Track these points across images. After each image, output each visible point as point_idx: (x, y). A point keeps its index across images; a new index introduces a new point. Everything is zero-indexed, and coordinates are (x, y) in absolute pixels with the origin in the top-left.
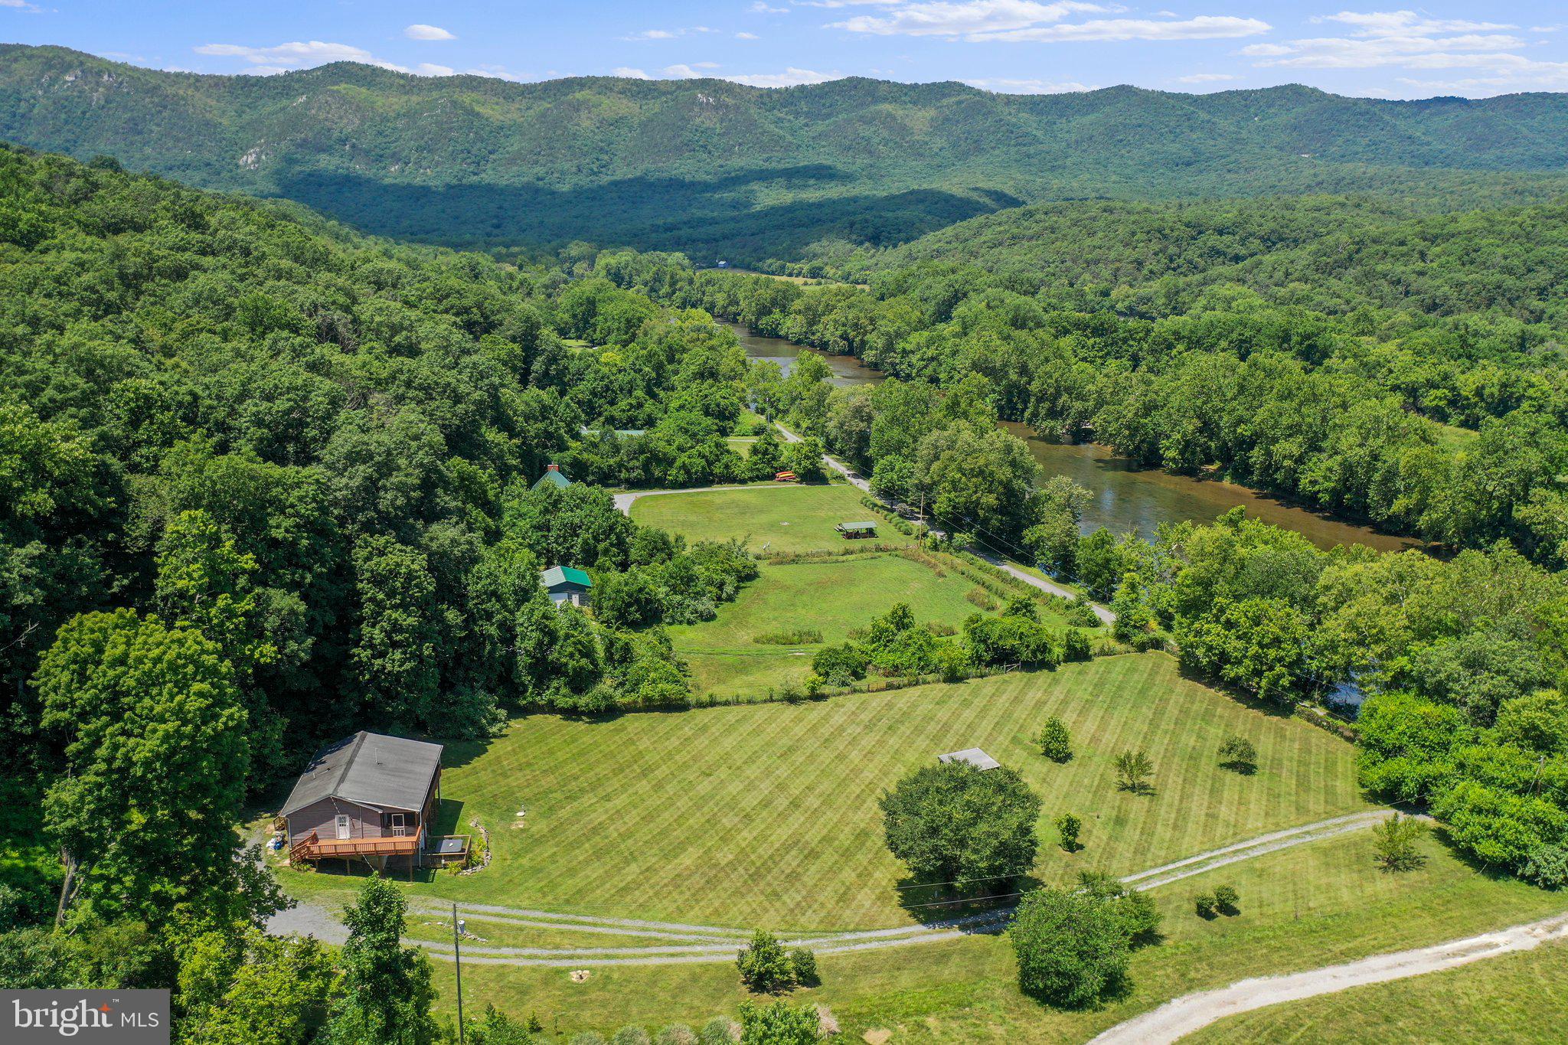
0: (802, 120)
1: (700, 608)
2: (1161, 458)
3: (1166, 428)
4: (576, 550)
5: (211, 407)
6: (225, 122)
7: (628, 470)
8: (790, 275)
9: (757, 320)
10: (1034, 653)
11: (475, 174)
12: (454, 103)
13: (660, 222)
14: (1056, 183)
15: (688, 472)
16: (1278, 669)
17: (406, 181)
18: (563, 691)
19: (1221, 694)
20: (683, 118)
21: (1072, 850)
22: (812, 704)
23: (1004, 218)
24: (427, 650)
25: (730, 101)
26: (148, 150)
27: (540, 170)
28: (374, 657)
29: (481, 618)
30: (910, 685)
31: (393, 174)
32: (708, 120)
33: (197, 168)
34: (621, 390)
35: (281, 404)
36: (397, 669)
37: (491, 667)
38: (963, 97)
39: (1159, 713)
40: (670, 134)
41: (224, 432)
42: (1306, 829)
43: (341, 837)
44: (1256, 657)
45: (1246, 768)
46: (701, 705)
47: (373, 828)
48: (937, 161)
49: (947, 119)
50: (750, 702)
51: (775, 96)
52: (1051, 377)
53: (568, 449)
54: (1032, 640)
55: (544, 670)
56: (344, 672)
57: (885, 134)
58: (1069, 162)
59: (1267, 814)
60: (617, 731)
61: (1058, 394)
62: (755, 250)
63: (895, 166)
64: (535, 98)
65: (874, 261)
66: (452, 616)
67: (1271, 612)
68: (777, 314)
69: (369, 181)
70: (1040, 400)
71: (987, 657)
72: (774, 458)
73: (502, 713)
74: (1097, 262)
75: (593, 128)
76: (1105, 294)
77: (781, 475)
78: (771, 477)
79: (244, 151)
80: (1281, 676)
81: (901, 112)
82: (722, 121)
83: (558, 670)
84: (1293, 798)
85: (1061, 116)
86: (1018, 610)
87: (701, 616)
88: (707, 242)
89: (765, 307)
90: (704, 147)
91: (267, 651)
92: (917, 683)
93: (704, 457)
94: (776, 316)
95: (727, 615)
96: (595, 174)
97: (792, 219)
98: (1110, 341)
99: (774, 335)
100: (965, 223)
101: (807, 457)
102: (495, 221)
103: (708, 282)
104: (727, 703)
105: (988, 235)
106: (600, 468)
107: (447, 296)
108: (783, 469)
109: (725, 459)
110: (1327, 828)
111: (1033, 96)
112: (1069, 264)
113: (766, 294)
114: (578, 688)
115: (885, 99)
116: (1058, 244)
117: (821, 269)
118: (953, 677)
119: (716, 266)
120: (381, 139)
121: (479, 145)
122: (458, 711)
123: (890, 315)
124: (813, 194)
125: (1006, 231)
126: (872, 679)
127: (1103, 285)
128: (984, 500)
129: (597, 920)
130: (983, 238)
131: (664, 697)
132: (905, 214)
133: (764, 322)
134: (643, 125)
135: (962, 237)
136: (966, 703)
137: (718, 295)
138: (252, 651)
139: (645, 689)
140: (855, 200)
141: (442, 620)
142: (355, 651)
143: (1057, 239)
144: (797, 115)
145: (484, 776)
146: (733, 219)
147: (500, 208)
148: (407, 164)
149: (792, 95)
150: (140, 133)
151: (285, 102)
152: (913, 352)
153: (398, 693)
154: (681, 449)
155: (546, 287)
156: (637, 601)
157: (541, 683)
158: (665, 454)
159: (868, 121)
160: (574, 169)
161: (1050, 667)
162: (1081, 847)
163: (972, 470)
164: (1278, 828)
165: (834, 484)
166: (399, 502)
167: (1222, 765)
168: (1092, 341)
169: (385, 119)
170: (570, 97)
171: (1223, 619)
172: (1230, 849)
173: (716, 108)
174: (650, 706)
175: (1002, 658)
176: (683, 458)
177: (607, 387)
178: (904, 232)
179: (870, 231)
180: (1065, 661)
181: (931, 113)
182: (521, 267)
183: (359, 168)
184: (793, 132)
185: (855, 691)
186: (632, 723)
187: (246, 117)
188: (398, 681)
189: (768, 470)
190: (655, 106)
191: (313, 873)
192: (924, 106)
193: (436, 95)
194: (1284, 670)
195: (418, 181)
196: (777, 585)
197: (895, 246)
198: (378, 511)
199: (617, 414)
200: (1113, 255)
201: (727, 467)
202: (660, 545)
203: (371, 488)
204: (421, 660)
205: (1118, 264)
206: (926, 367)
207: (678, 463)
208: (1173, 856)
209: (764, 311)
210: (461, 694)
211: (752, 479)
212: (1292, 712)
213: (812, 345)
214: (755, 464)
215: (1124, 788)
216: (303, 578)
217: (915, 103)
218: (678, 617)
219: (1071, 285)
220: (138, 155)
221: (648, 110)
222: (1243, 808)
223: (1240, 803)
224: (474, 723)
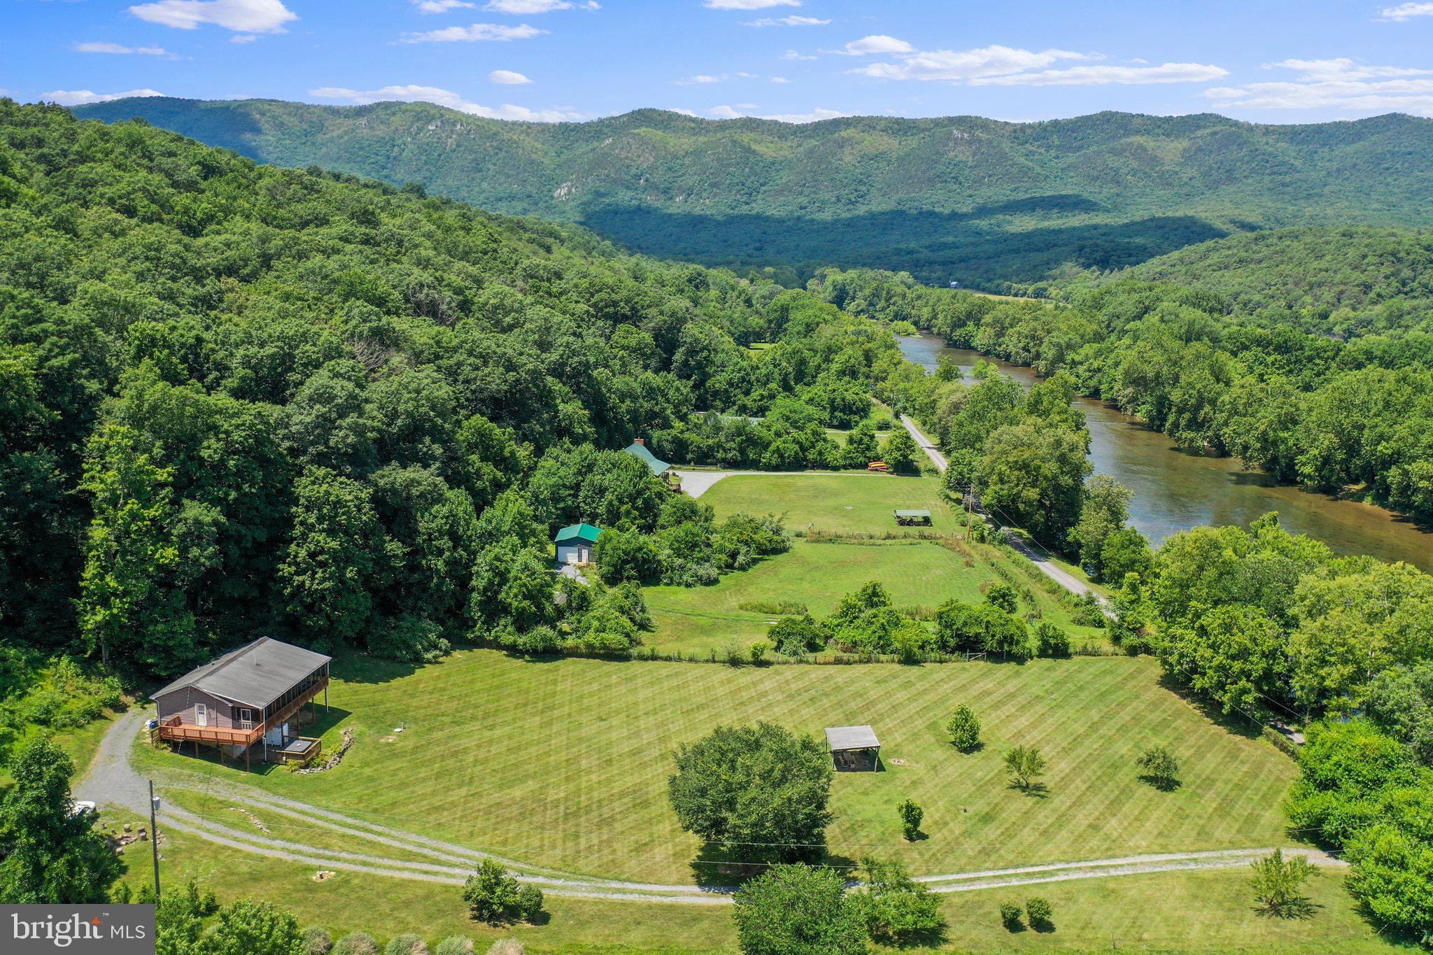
0: (1053, 153)
1: (701, 572)
2: (1296, 473)
3: (1304, 444)
4: (602, 510)
5: (213, 350)
6: (546, 161)
7: (725, 450)
8: (1016, 295)
9: (952, 332)
10: (1001, 643)
11: (747, 203)
12: (734, 142)
13: (903, 246)
14: (1309, 211)
15: (781, 456)
16: (1243, 683)
17: (688, 210)
18: (510, 629)
19: (1191, 707)
20: (938, 153)
21: (911, 839)
22: (753, 668)
23: (1234, 243)
24: (350, 573)
25: (983, 136)
26: (485, 185)
27: (803, 200)
28: (297, 573)
29: (432, 553)
30: (861, 662)
31: (678, 206)
32: (962, 154)
33: (520, 200)
34: (758, 381)
35: (269, 350)
36: (315, 586)
37: (441, 599)
38: (1218, 128)
39: (1107, 717)
40: (924, 167)
41: (219, 371)
42: (1195, 856)
43: (199, 723)
44: (1221, 668)
45: (1166, 784)
46: (642, 658)
47: (226, 719)
48: (1186, 189)
49: (1200, 150)
50: (691, 660)
51: (1028, 131)
52: (1194, 388)
53: (672, 427)
54: (998, 629)
55: (494, 609)
56: (271, 584)
57: (1135, 164)
58: (1326, 190)
59: (1160, 834)
60: (549, 671)
61: (1199, 406)
62: (987, 272)
63: (1143, 194)
64: (805, 137)
65: (1097, 282)
66: (394, 547)
67: (1242, 621)
68: (971, 326)
69: (656, 209)
70: (1180, 411)
71: (952, 642)
72: (868, 448)
73: (444, 643)
74: (1320, 285)
75: (854, 162)
76: (1324, 316)
77: (873, 465)
78: (864, 466)
79: (558, 185)
80: (1245, 691)
81: (1152, 144)
82: (974, 154)
83: (505, 609)
84: (1201, 822)
85: (1324, 145)
86: (994, 599)
87: (700, 579)
88: (943, 264)
89: (959, 319)
90: (956, 178)
91: (169, 554)
92: (869, 661)
93: (798, 443)
94: (970, 329)
95: (731, 582)
96: (853, 203)
97: (1028, 244)
98: (1293, 359)
99: (967, 346)
100: (1193, 247)
101: (898, 449)
102: (758, 245)
103: (919, 297)
104: (668, 659)
105: (1215, 258)
106: (699, 447)
107: (600, 290)
108: (877, 459)
109: (820, 445)
110: (1221, 858)
111: (1294, 126)
112: (1289, 286)
113: (962, 308)
114: (521, 629)
115: (1138, 132)
116: (1282, 267)
117: (1045, 290)
118: (910, 659)
119: (949, 286)
120: (670, 174)
121: (753, 178)
122: (394, 634)
123: (1064, 327)
124: (1056, 222)
125: (1234, 255)
126: (830, 652)
127: (1322, 307)
128: (1025, 493)
129: (387, 831)
130: (1209, 262)
131: (605, 647)
132: (1139, 240)
133: (958, 332)
134: (901, 160)
135: (1187, 260)
136: (908, 685)
137: (925, 309)
138: (154, 552)
139: (591, 637)
140: (1095, 227)
141: (379, 548)
142: (281, 566)
143: (1282, 262)
144: (1049, 148)
145: (392, 694)
146: (972, 244)
147: (765, 233)
148: (689, 195)
149: (1045, 130)
150: (480, 171)
151: (595, 144)
152: (1081, 363)
153: (321, 610)
154: (778, 435)
155: (764, 297)
156: (634, 559)
157: (490, 620)
158: (760, 438)
159: (1117, 153)
160: (834, 199)
161: (1020, 659)
162: (923, 837)
163: (1016, 462)
164: (1164, 849)
165: (925, 476)
166: (349, 441)
167: (1142, 777)
168: (1271, 358)
169: (675, 157)
170: (836, 135)
171: (1197, 625)
172: (1091, 864)
173: (970, 143)
174: (592, 653)
175: (968, 646)
176: (778, 443)
177: (743, 378)
178: (1136, 255)
179: (1098, 255)
180: (1039, 657)
181: (1184, 144)
182: (752, 281)
183: (650, 200)
184: (1043, 165)
185: (801, 662)
186: (566, 666)
187: (563, 157)
188: (323, 598)
189: (862, 459)
190: (913, 142)
191: (168, 752)
192: (1177, 138)
193: (719, 135)
194: (1249, 685)
195: (697, 211)
196: (802, 561)
197: (1122, 268)
198: (328, 447)
199: (749, 403)
200: (1339, 277)
201: (820, 453)
202: (688, 512)
203: (326, 425)
204: (342, 580)
205: (1342, 287)
206: (1091, 378)
207: (773, 447)
208: (1021, 861)
209: (959, 323)
210: (404, 619)
211: (845, 467)
212: (1260, 734)
213: (998, 356)
214: (849, 452)
215: (1017, 786)
216: (227, 494)
217: (1168, 135)
218: (676, 578)
219: (1290, 307)
220: (477, 189)
221: (906, 146)
222: (1137, 824)
223: (1136, 819)
224: (409, 647)
